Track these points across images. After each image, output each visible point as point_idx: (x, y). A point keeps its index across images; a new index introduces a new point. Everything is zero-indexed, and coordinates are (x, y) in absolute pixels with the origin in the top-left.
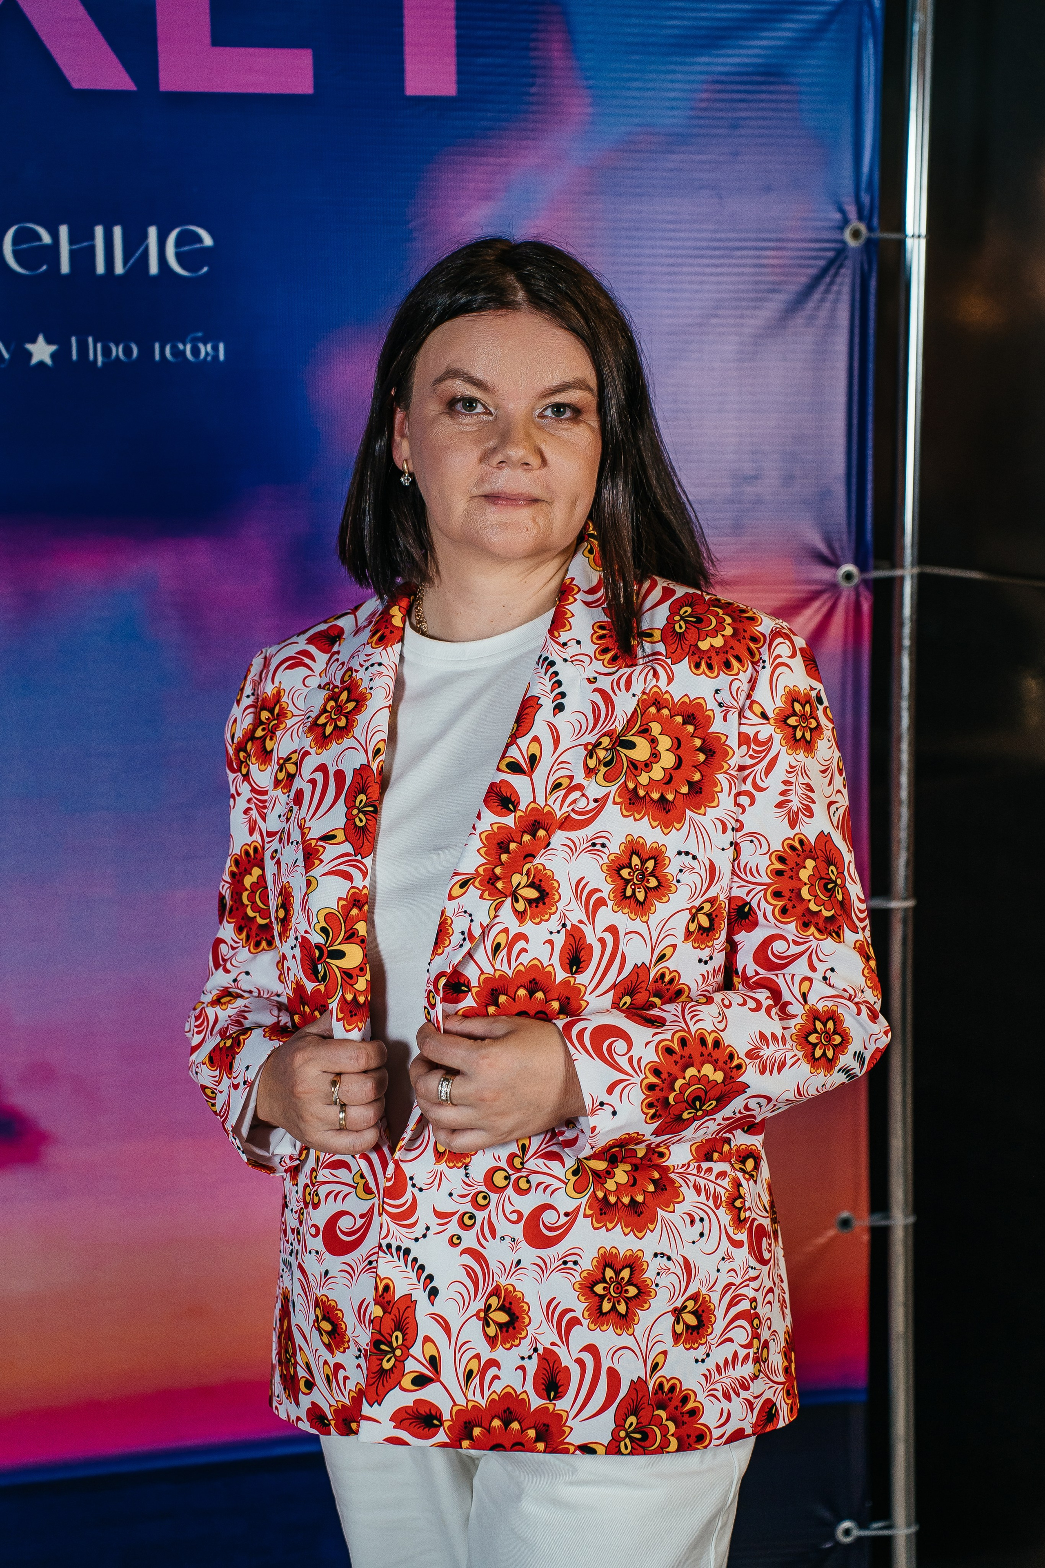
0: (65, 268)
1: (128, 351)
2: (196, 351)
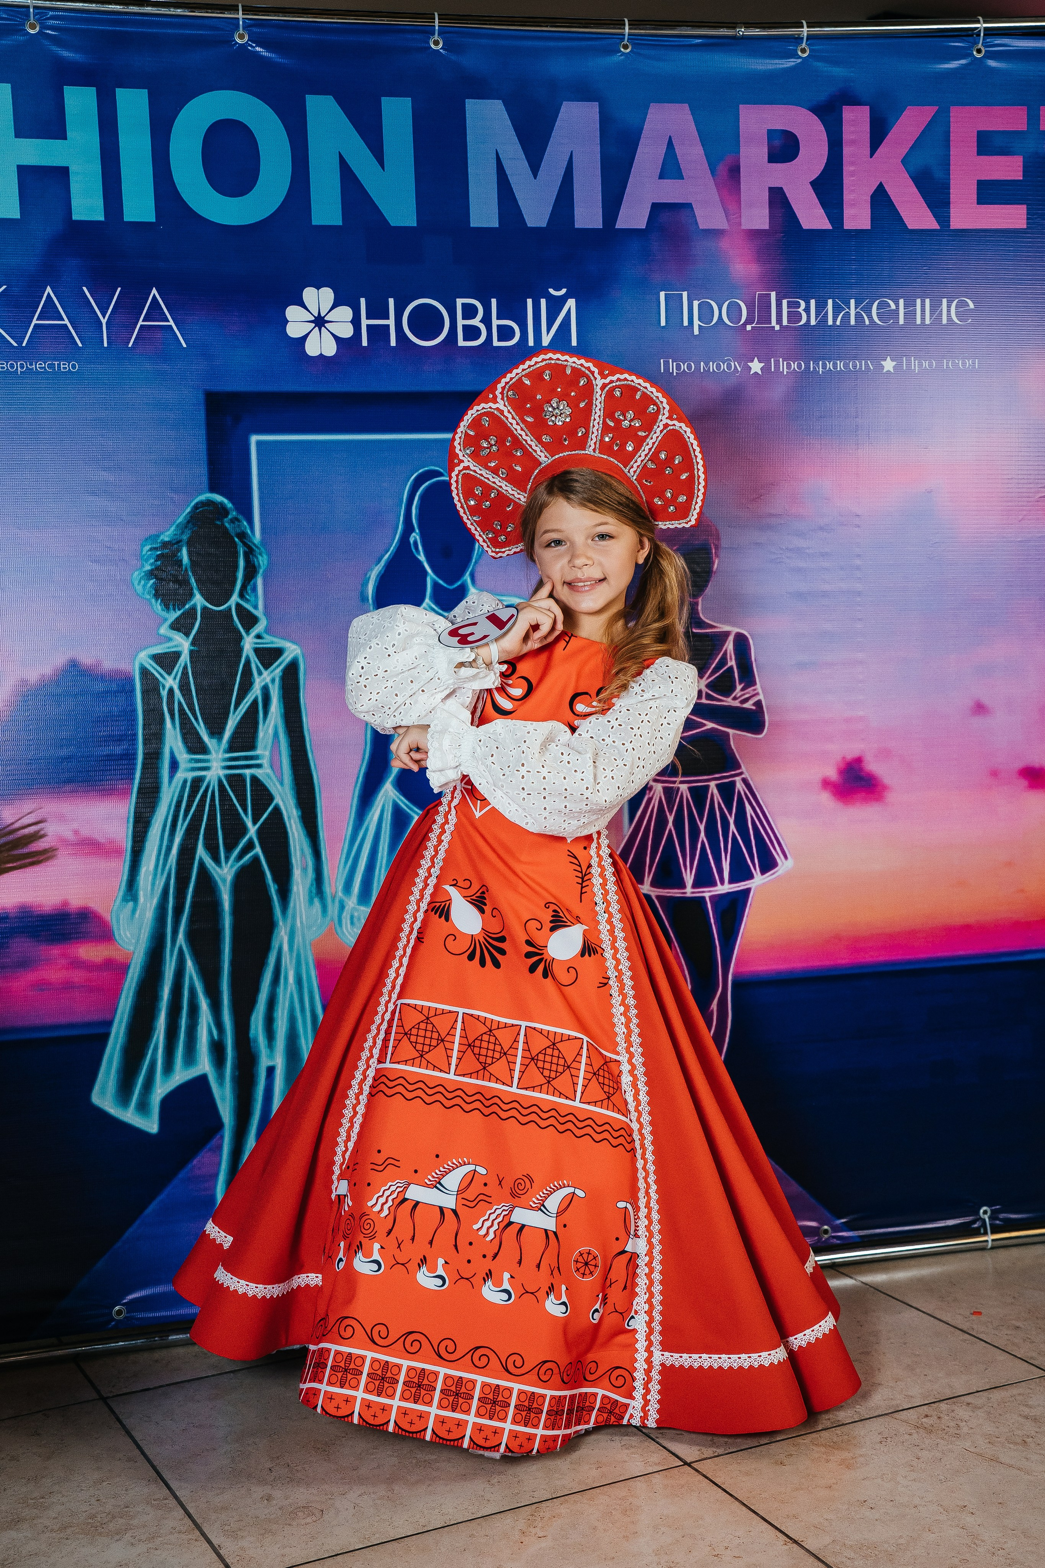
0: (901, 321)
1: (930, 365)
2: (964, 364)
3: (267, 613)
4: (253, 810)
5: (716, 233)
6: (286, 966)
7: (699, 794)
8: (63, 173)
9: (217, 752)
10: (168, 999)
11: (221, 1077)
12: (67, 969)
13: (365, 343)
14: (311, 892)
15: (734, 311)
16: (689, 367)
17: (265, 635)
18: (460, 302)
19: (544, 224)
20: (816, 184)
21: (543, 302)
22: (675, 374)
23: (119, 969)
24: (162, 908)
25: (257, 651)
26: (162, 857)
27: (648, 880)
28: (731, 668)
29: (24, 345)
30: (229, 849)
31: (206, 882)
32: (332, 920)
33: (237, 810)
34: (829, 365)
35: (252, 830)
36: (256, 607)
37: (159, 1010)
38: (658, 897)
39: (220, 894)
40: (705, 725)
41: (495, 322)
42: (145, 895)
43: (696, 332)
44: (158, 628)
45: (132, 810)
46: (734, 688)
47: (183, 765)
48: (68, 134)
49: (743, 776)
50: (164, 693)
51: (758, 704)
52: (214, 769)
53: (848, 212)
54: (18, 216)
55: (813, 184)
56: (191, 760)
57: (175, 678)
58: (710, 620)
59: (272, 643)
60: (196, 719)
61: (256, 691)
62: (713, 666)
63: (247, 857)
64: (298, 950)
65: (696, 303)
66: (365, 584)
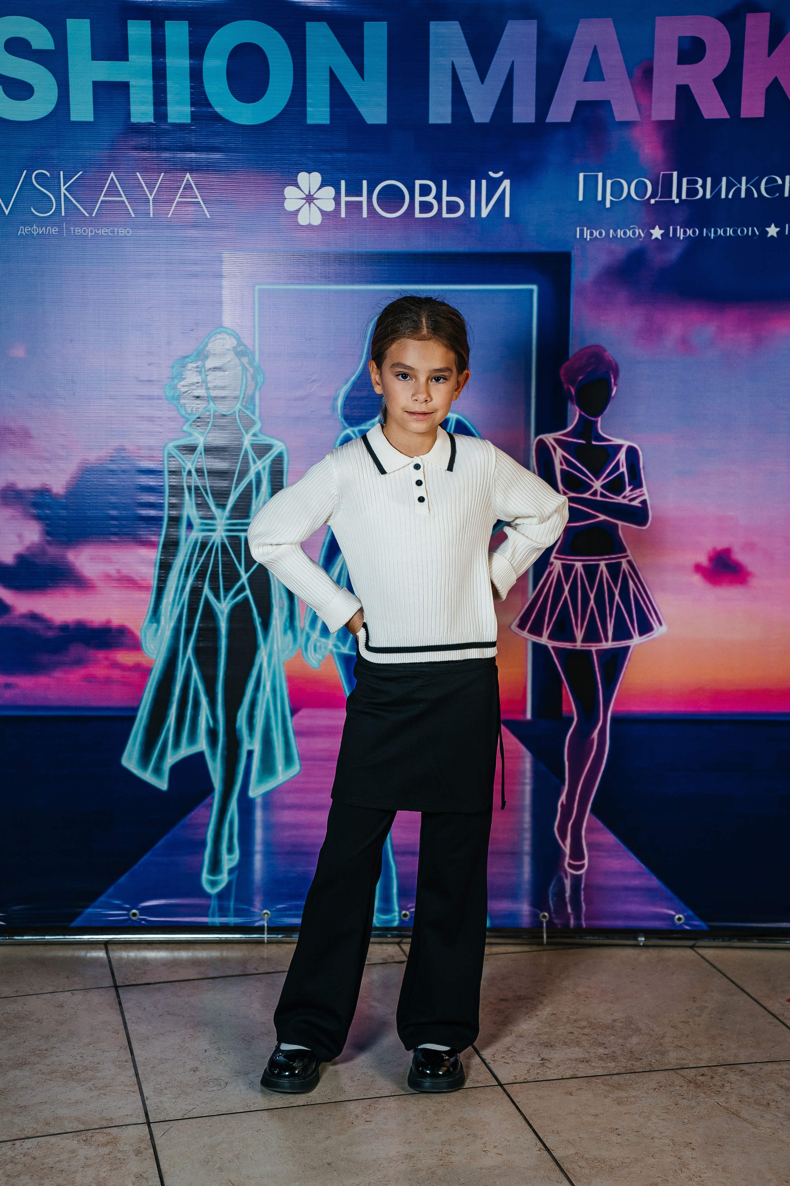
0: (787, 194)
3: (261, 418)
4: (245, 562)
5: (628, 124)
6: (265, 679)
7: (591, 571)
8: (124, 87)
9: (221, 518)
10: (179, 695)
11: (214, 754)
12: (108, 668)
13: (343, 215)
14: (285, 625)
15: (641, 189)
16: (600, 234)
17: (260, 435)
18: (418, 183)
19: (487, 120)
20: (718, 82)
21: (484, 183)
22: (588, 239)
23: (144, 671)
24: (177, 630)
25: (254, 447)
26: (178, 592)
27: (546, 633)
28: (623, 473)
29: (94, 215)
30: (227, 590)
31: (210, 614)
32: (300, 647)
33: (233, 561)
34: (720, 232)
35: (244, 577)
36: (253, 413)
37: (172, 703)
38: (553, 648)
39: (219, 623)
40: (598, 517)
41: (445, 199)
42: (165, 619)
43: (608, 205)
44: (183, 425)
45: (159, 557)
46: (624, 489)
47: (196, 527)
48: (131, 57)
49: (628, 558)
50: (185, 474)
51: (644, 502)
52: (218, 531)
53: (744, 104)
54: (91, 119)
55: (717, 81)
56: (202, 524)
57: (192, 464)
58: (606, 434)
59: (265, 440)
60: (207, 494)
61: (251, 476)
62: (608, 471)
63: (240, 597)
64: (274, 667)
65: (609, 182)
66: (336, 399)
